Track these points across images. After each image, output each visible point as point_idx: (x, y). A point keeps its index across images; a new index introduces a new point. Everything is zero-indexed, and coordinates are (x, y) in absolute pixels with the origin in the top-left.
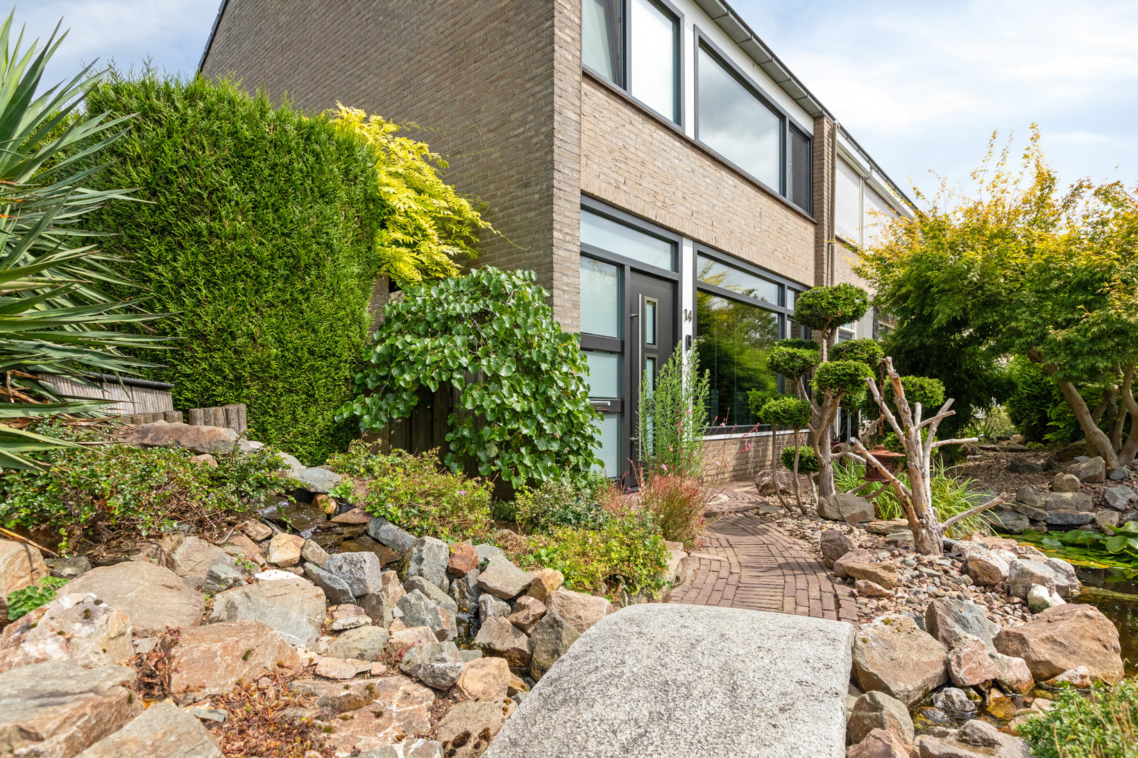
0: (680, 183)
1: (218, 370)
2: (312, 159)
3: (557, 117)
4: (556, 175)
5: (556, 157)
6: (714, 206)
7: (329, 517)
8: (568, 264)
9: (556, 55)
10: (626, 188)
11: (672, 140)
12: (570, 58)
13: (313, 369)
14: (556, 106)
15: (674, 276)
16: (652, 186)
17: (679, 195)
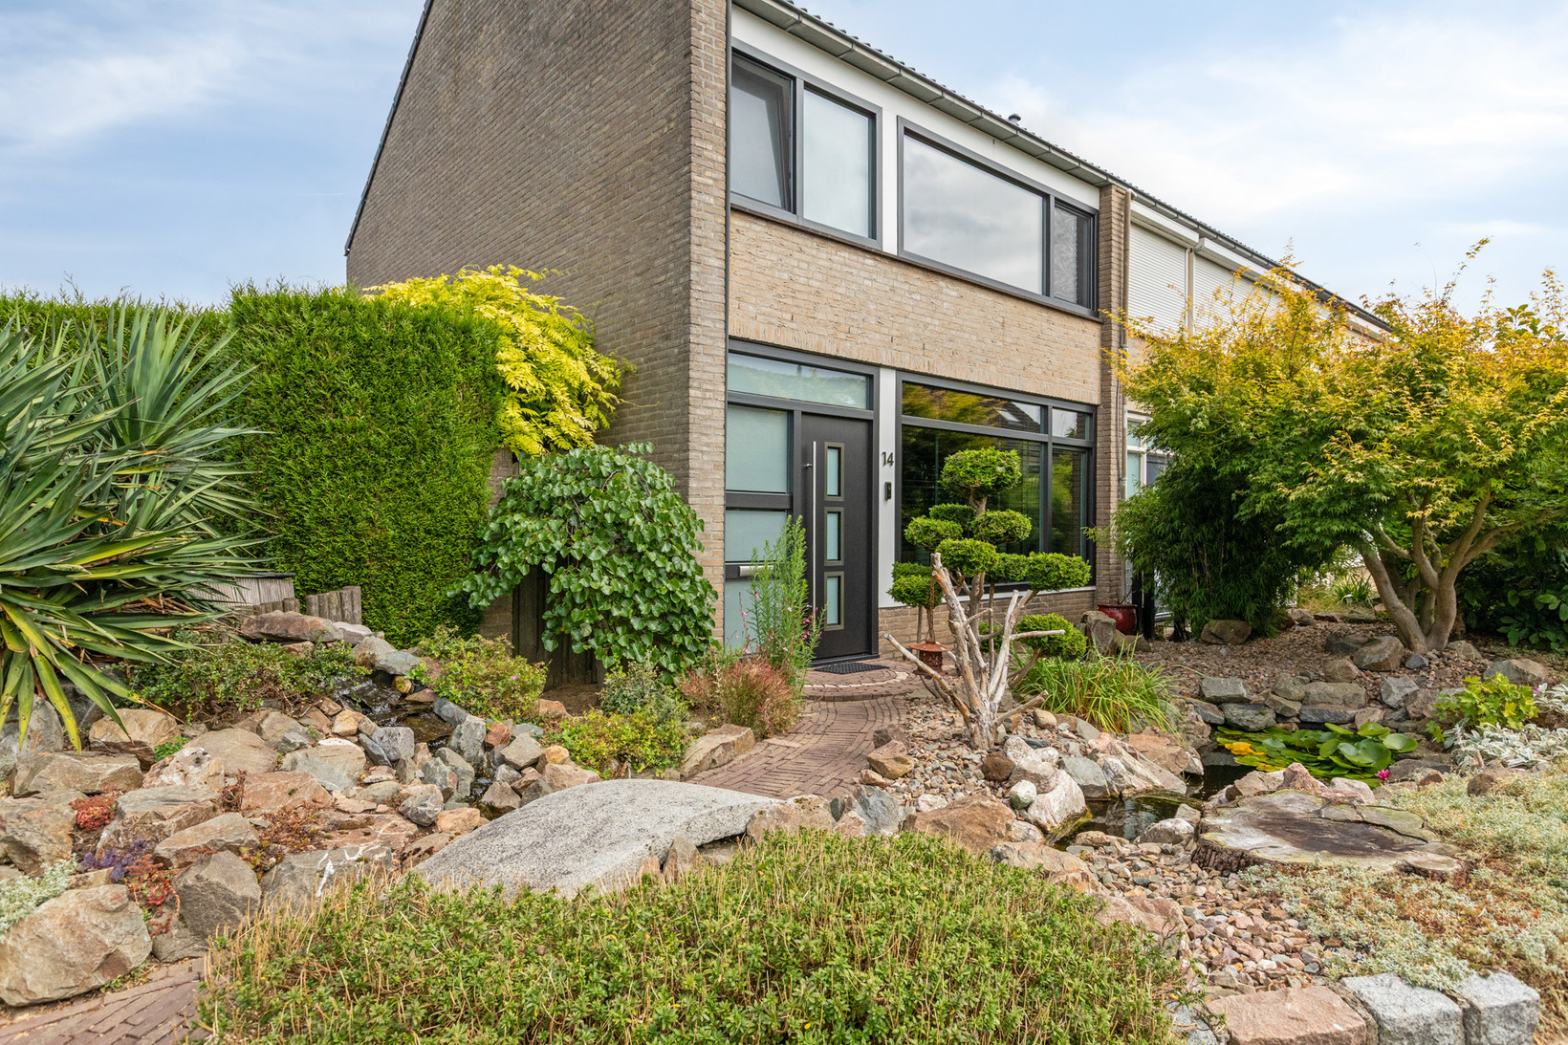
0: (872, 307)
1: (340, 553)
2: (427, 349)
3: (694, 268)
4: (694, 329)
5: (693, 310)
6: (926, 325)
7: (404, 695)
8: (709, 423)
9: (694, 202)
10: (794, 326)
11: (861, 259)
12: (712, 201)
13: (429, 547)
14: (694, 257)
15: (869, 415)
16: (831, 317)
17: (873, 321)
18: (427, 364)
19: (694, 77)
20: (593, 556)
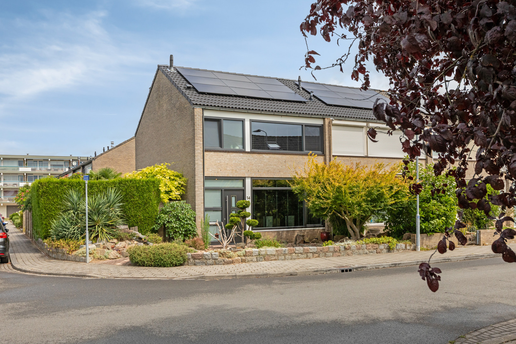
0: (242, 164)
2: (148, 186)
3: (196, 165)
4: (196, 177)
5: (196, 173)
6: (259, 166)
7: (143, 241)
8: (199, 194)
9: (196, 153)
10: (221, 172)
12: (200, 151)
14: (196, 163)
15: (243, 188)
16: (231, 168)
17: (243, 167)
18: (148, 189)
19: (195, 129)
20: (172, 221)
